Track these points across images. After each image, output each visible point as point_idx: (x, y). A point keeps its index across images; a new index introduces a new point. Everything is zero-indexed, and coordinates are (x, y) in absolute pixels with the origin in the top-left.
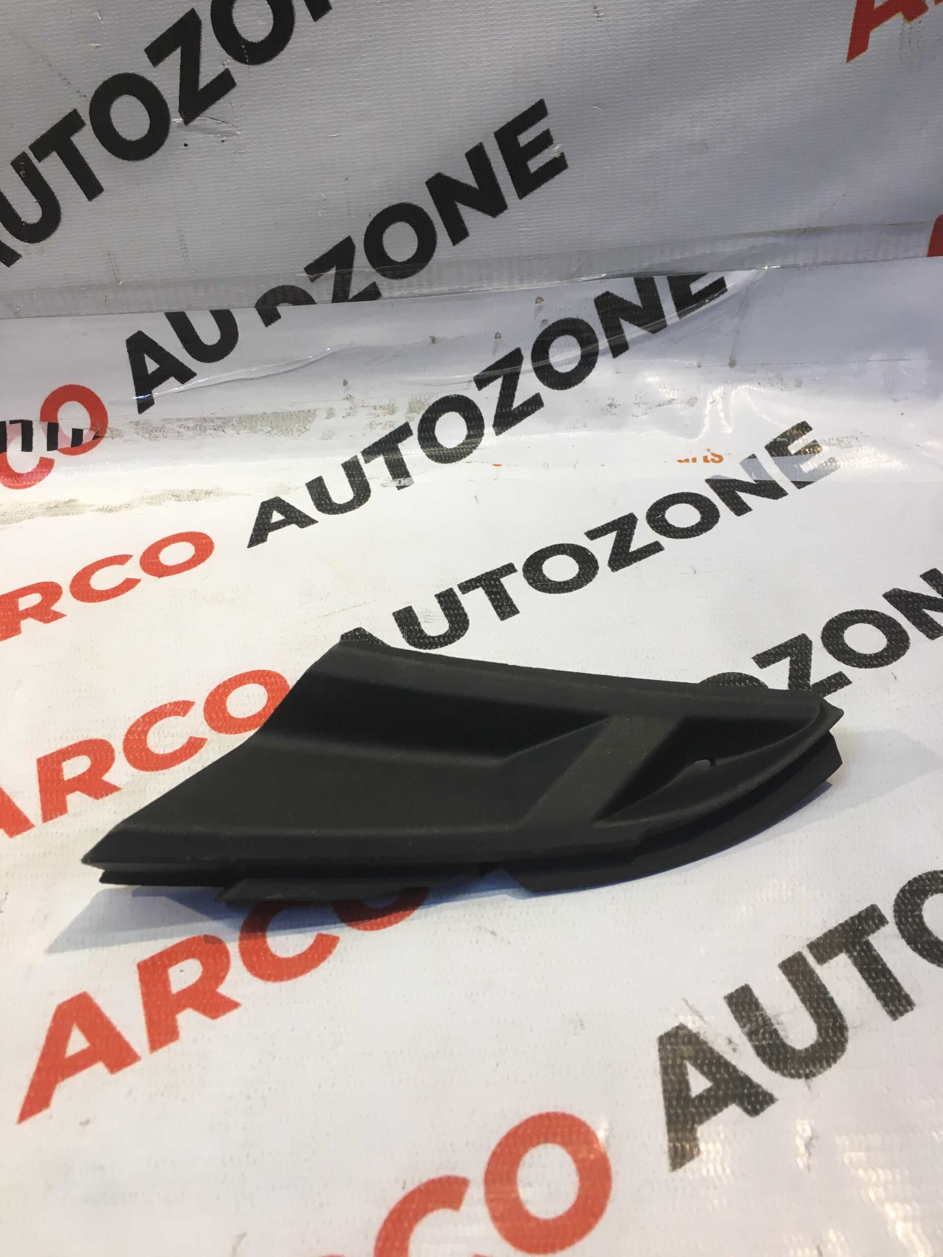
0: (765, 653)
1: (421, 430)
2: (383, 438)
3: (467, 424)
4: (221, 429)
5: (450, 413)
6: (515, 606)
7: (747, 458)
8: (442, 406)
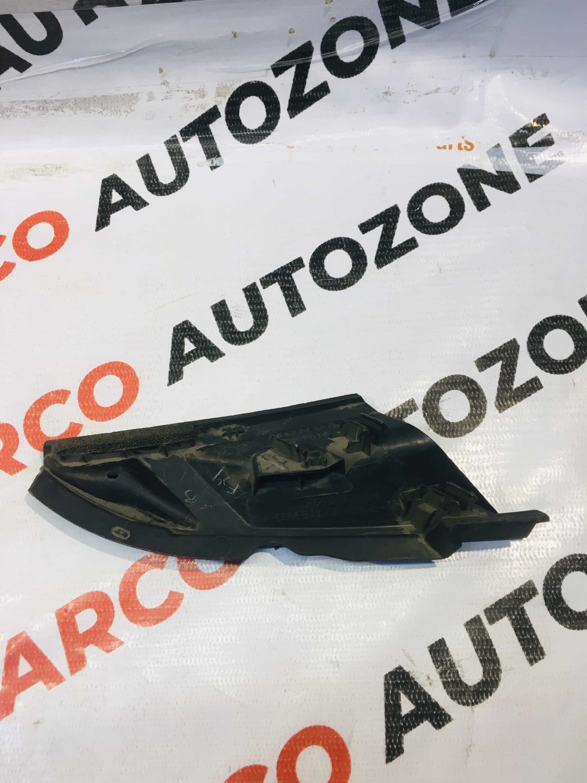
0: (484, 357)
1: (227, 113)
2: (196, 119)
3: (266, 107)
4: (60, 110)
5: (251, 97)
6: (302, 302)
7: (493, 147)
8: (245, 91)
